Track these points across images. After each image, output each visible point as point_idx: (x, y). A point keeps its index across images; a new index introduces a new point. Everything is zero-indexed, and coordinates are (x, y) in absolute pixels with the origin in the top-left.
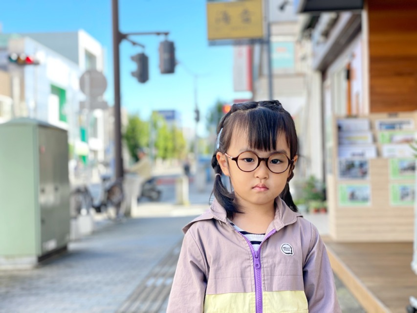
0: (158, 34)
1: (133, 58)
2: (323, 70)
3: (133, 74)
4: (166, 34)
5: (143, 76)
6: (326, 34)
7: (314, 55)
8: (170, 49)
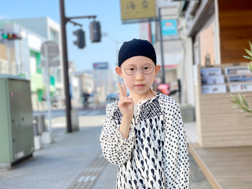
0: (89, 17)
1: (75, 33)
2: (193, 36)
3: (75, 43)
4: (94, 17)
5: (81, 44)
6: (193, 14)
7: (187, 27)
8: (97, 26)
